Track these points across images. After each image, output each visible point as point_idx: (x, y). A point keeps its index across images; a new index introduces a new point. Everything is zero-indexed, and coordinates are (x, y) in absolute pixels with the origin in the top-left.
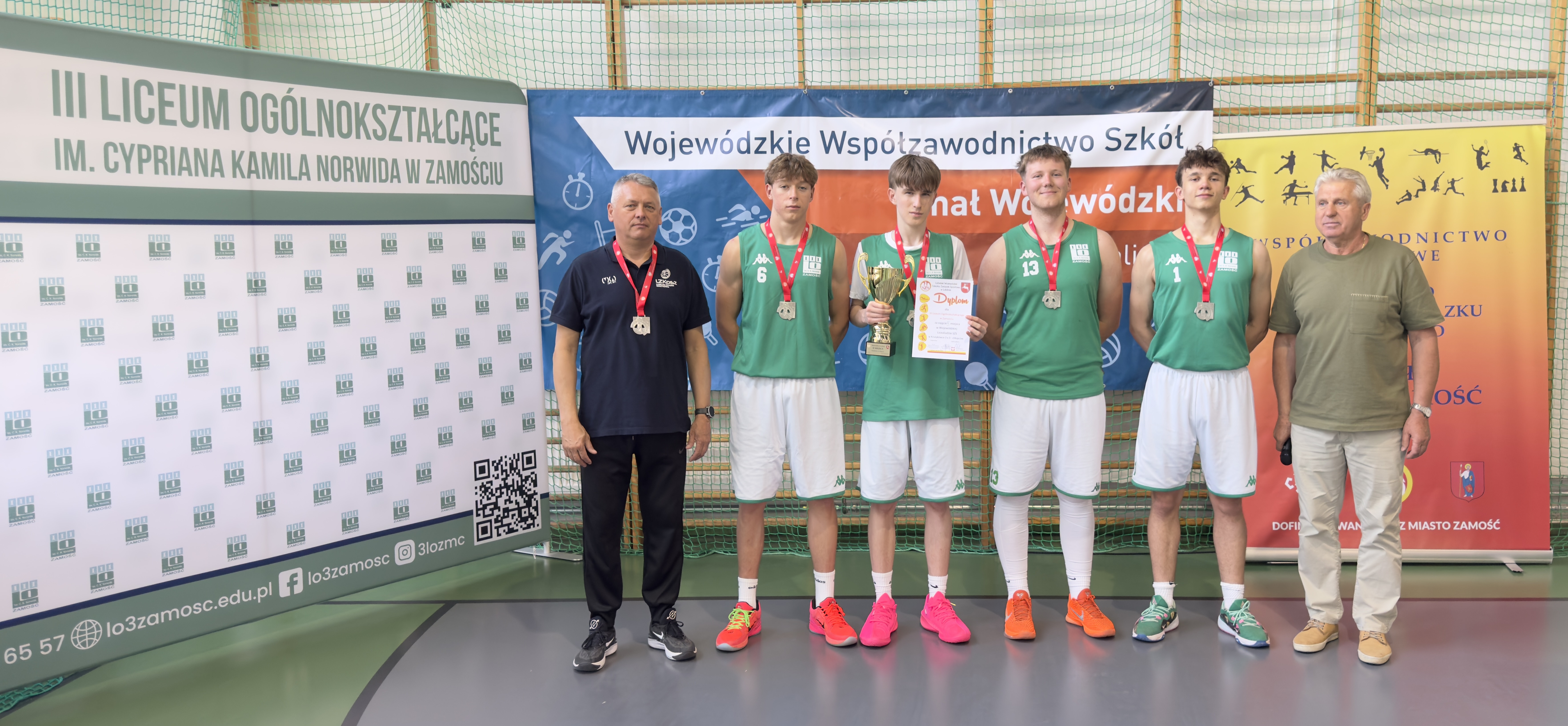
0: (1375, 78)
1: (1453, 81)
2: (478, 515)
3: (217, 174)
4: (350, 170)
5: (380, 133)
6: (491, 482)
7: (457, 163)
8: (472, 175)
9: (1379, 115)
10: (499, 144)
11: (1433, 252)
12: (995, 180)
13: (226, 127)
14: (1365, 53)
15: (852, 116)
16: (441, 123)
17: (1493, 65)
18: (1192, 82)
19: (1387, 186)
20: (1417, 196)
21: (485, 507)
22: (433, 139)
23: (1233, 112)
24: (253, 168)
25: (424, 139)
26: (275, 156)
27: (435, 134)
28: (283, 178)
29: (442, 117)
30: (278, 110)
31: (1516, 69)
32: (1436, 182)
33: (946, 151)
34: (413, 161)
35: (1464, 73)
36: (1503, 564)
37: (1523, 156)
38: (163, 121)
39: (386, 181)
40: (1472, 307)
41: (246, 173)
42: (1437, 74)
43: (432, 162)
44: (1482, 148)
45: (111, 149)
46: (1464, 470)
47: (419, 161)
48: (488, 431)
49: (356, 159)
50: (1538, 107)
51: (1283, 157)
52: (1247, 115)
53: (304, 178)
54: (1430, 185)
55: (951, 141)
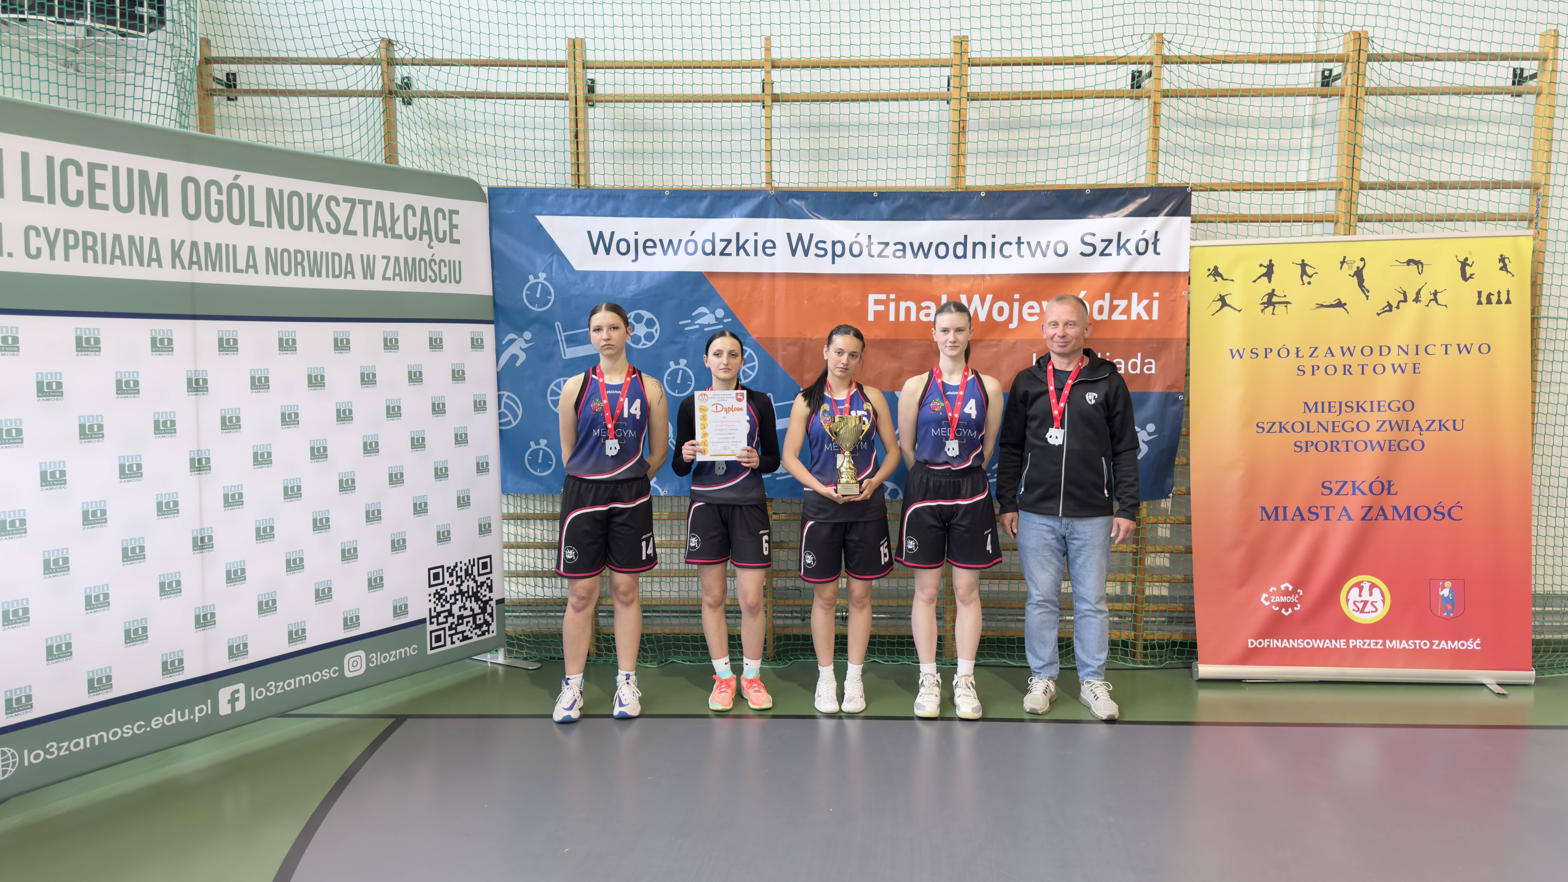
0: (1356, 186)
1: (1436, 191)
2: (431, 623)
3: (154, 264)
4: (301, 264)
5: (333, 226)
6: (445, 589)
7: (414, 260)
8: (430, 273)
9: (1358, 224)
10: (457, 242)
11: (1414, 364)
12: (966, 285)
13: (165, 214)
14: (1346, 161)
15: (819, 219)
16: (398, 218)
17: (1478, 175)
18: (1170, 188)
19: (1367, 297)
20: (1398, 307)
21: (439, 614)
22: (389, 234)
23: (1211, 219)
24: (195, 259)
25: (380, 234)
26: (219, 246)
27: (392, 229)
28: (228, 270)
29: (399, 211)
30: (224, 198)
31: (1500, 179)
32: (1418, 293)
33: (915, 255)
34: (368, 256)
35: (1448, 182)
36: (1483, 685)
37: (1509, 268)
38: (93, 205)
39: (339, 276)
40: (1454, 421)
41: (186, 264)
42: (1420, 183)
43: (388, 258)
44: (1466, 259)
45: (32, 233)
46: (1443, 588)
47: (374, 257)
48: (443, 537)
49: (308, 252)
50: (1523, 218)
51: (1261, 265)
52: (1226, 222)
53: (251, 271)
54: (1411, 296)
55: (921, 245)
